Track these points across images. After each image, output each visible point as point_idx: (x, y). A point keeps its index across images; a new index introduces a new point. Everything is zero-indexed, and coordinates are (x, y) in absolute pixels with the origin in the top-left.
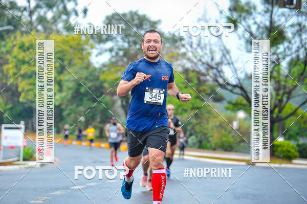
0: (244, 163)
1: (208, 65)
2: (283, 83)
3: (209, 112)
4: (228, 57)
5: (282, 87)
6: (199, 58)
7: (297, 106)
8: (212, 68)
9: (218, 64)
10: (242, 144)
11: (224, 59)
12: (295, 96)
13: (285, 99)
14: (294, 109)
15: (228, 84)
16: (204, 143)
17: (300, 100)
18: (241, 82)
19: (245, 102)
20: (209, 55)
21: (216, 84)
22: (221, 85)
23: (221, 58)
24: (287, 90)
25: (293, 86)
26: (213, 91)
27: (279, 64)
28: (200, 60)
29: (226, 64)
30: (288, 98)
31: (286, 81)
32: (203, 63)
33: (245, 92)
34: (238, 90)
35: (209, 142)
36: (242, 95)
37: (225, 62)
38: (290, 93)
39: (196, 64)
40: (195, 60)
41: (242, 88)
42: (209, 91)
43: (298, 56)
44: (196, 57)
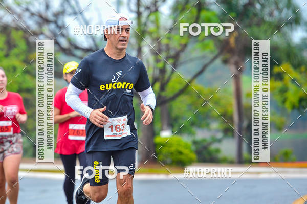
1: (41, 16)
2: (164, 41)
5: (164, 47)
6: (24, 6)
8: (47, 21)
9: (57, 15)
11: (66, 6)
12: (185, 62)
13: (169, 67)
14: (184, 84)
15: (77, 47)
17: (194, 67)
18: (98, 42)
23: (62, 5)
24: (172, 53)
25: (181, 45)
27: (157, 10)
28: (27, 10)
29: (70, 15)
30: (175, 65)
31: (169, 38)
32: (33, 14)
37: (69, 10)
38: (176, 57)
39: (20, 16)
40: (18, 10)
44: (19, 5)
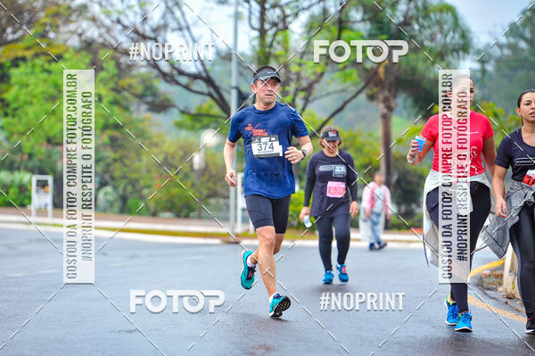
0: (217, 241)
1: (136, 32)
2: (294, 68)
3: (141, 134)
4: (178, 14)
5: (294, 77)
6: (115, 17)
7: (325, 118)
8: (144, 38)
9: (156, 30)
10: (213, 201)
11: (169, 16)
12: (320, 97)
13: (299, 102)
14: (319, 123)
15: (181, 73)
16: (131, 202)
17: (331, 104)
18: (208, 67)
19: (216, 110)
20: (137, 9)
21: (155, 72)
22: (164, 75)
23: (164, 17)
24: (304, 84)
25: (315, 73)
26: (149, 88)
27: (286, 28)
28: (119, 22)
29: (174, 30)
30: (307, 101)
31: (300, 65)
32: (125, 27)
33: (217, 89)
34: (201, 86)
35: (142, 198)
36: (210, 95)
37: (173, 24)
38: (309, 89)
39: (109, 30)
40: (107, 22)
41: (209, 81)
42: (139, 89)
43: (325, 11)
44: (108, 14)
